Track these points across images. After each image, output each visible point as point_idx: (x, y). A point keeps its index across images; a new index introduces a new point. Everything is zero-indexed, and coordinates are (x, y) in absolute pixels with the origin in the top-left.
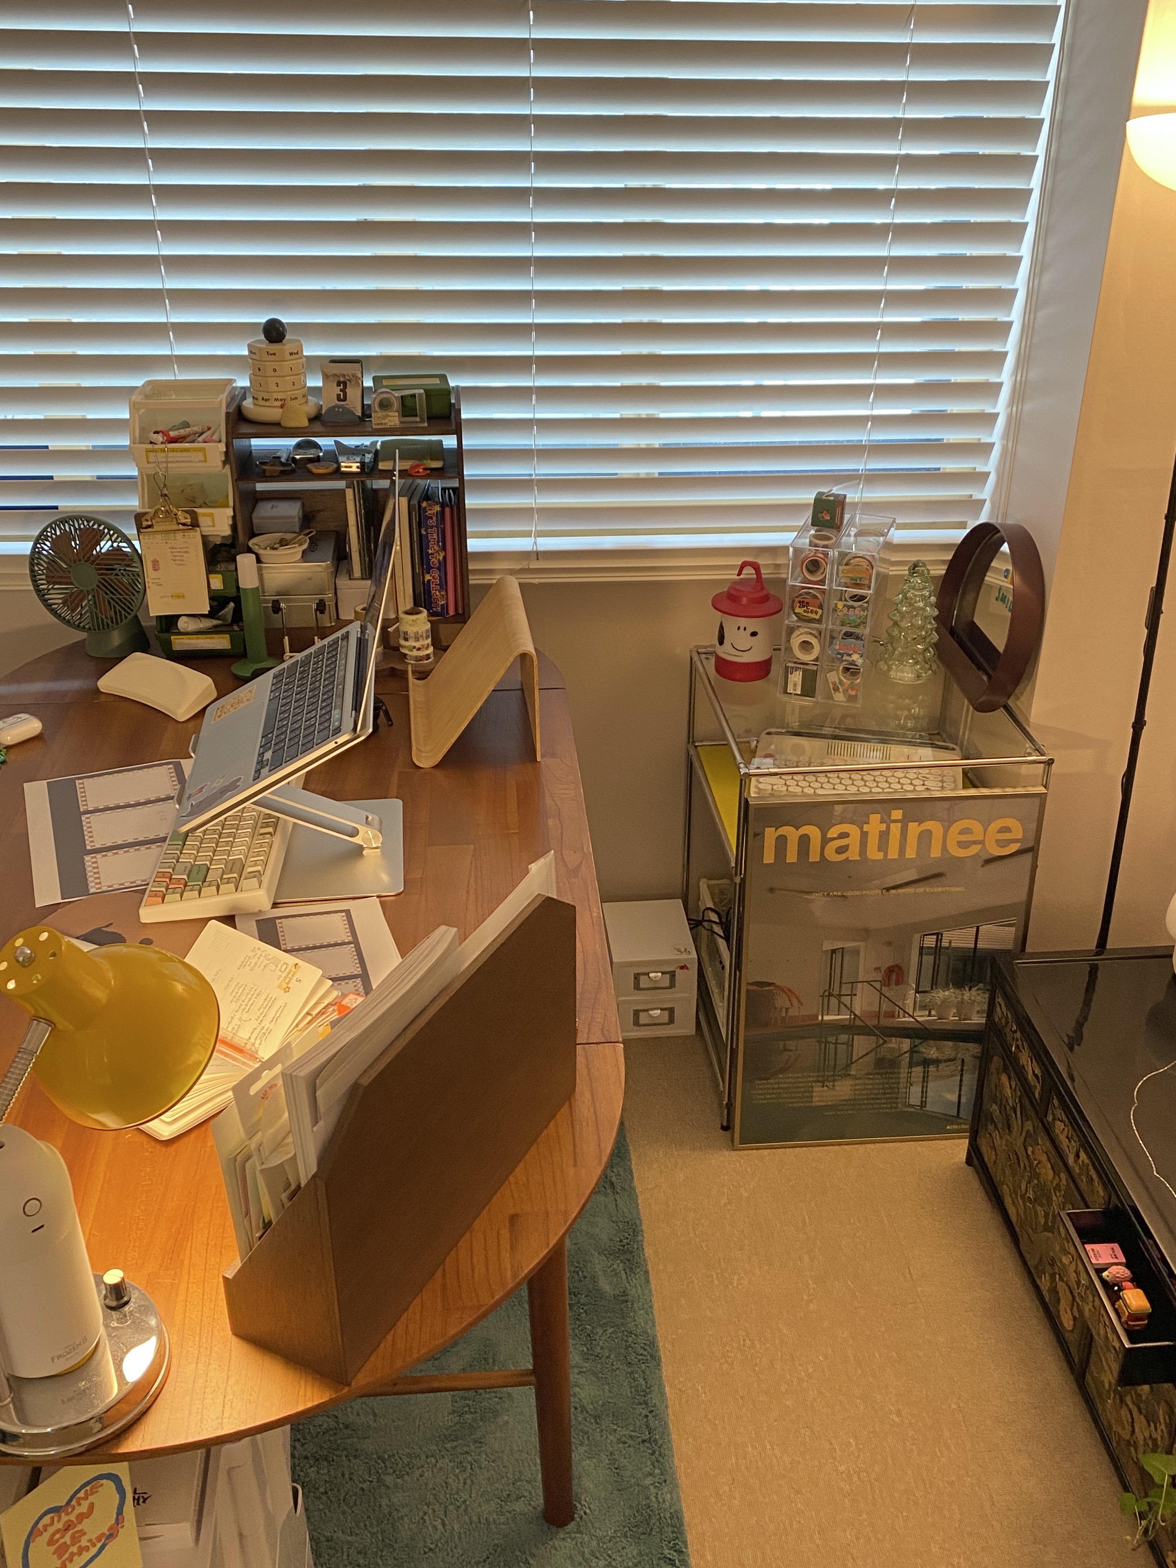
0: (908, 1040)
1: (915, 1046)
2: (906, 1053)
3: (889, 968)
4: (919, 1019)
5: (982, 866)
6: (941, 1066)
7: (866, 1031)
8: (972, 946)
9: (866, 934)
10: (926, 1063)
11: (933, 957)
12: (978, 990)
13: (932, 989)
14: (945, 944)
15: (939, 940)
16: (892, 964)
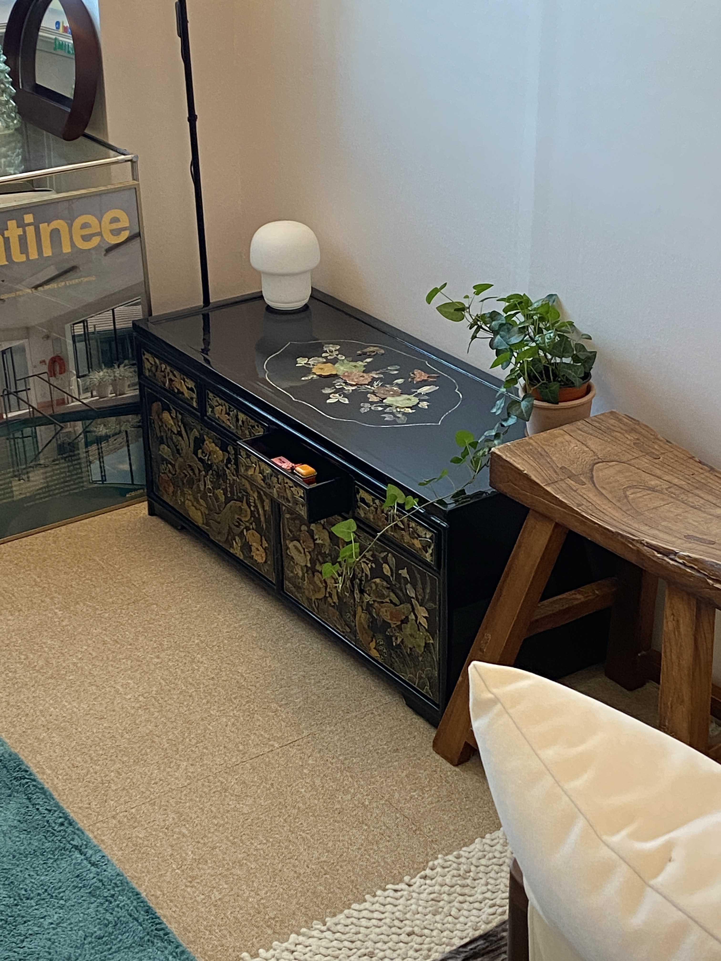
0: (80, 423)
1: (87, 427)
2: (80, 434)
3: (52, 359)
4: (85, 401)
5: (105, 255)
6: (111, 440)
7: (44, 421)
8: (112, 327)
9: (27, 331)
10: (99, 440)
11: (84, 343)
12: (124, 366)
13: (89, 372)
14: (91, 330)
15: (85, 327)
16: (52, 356)
